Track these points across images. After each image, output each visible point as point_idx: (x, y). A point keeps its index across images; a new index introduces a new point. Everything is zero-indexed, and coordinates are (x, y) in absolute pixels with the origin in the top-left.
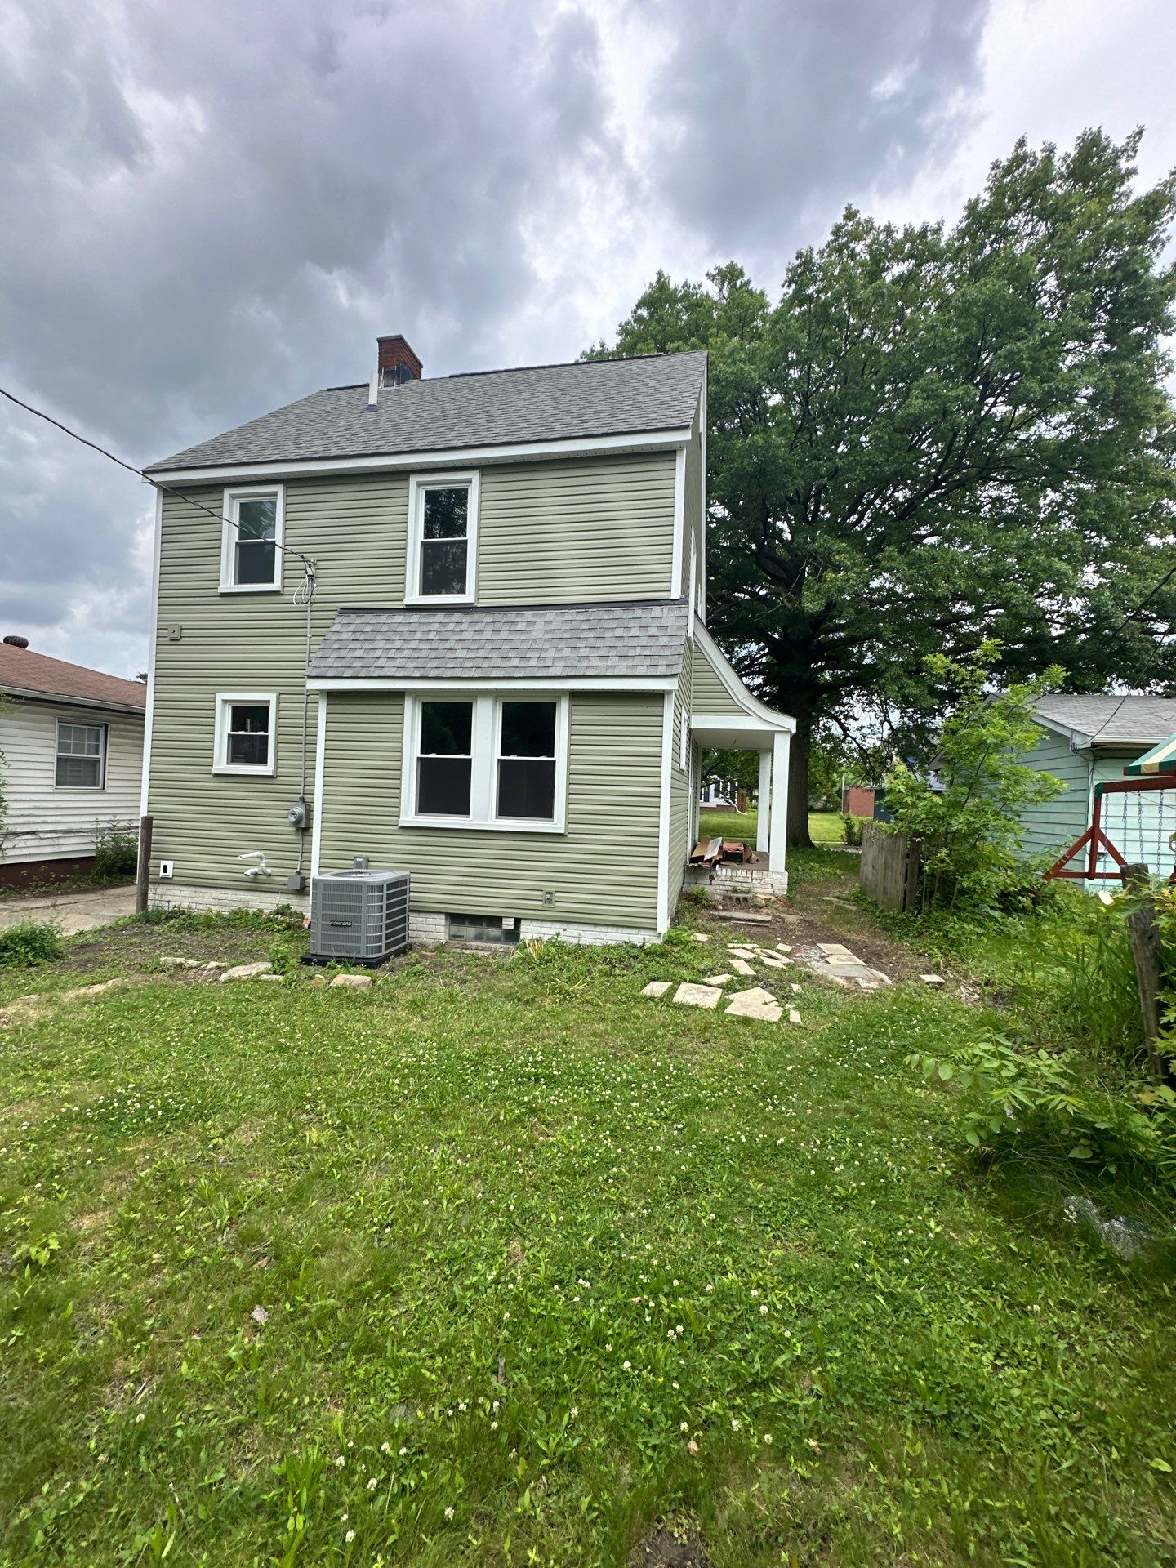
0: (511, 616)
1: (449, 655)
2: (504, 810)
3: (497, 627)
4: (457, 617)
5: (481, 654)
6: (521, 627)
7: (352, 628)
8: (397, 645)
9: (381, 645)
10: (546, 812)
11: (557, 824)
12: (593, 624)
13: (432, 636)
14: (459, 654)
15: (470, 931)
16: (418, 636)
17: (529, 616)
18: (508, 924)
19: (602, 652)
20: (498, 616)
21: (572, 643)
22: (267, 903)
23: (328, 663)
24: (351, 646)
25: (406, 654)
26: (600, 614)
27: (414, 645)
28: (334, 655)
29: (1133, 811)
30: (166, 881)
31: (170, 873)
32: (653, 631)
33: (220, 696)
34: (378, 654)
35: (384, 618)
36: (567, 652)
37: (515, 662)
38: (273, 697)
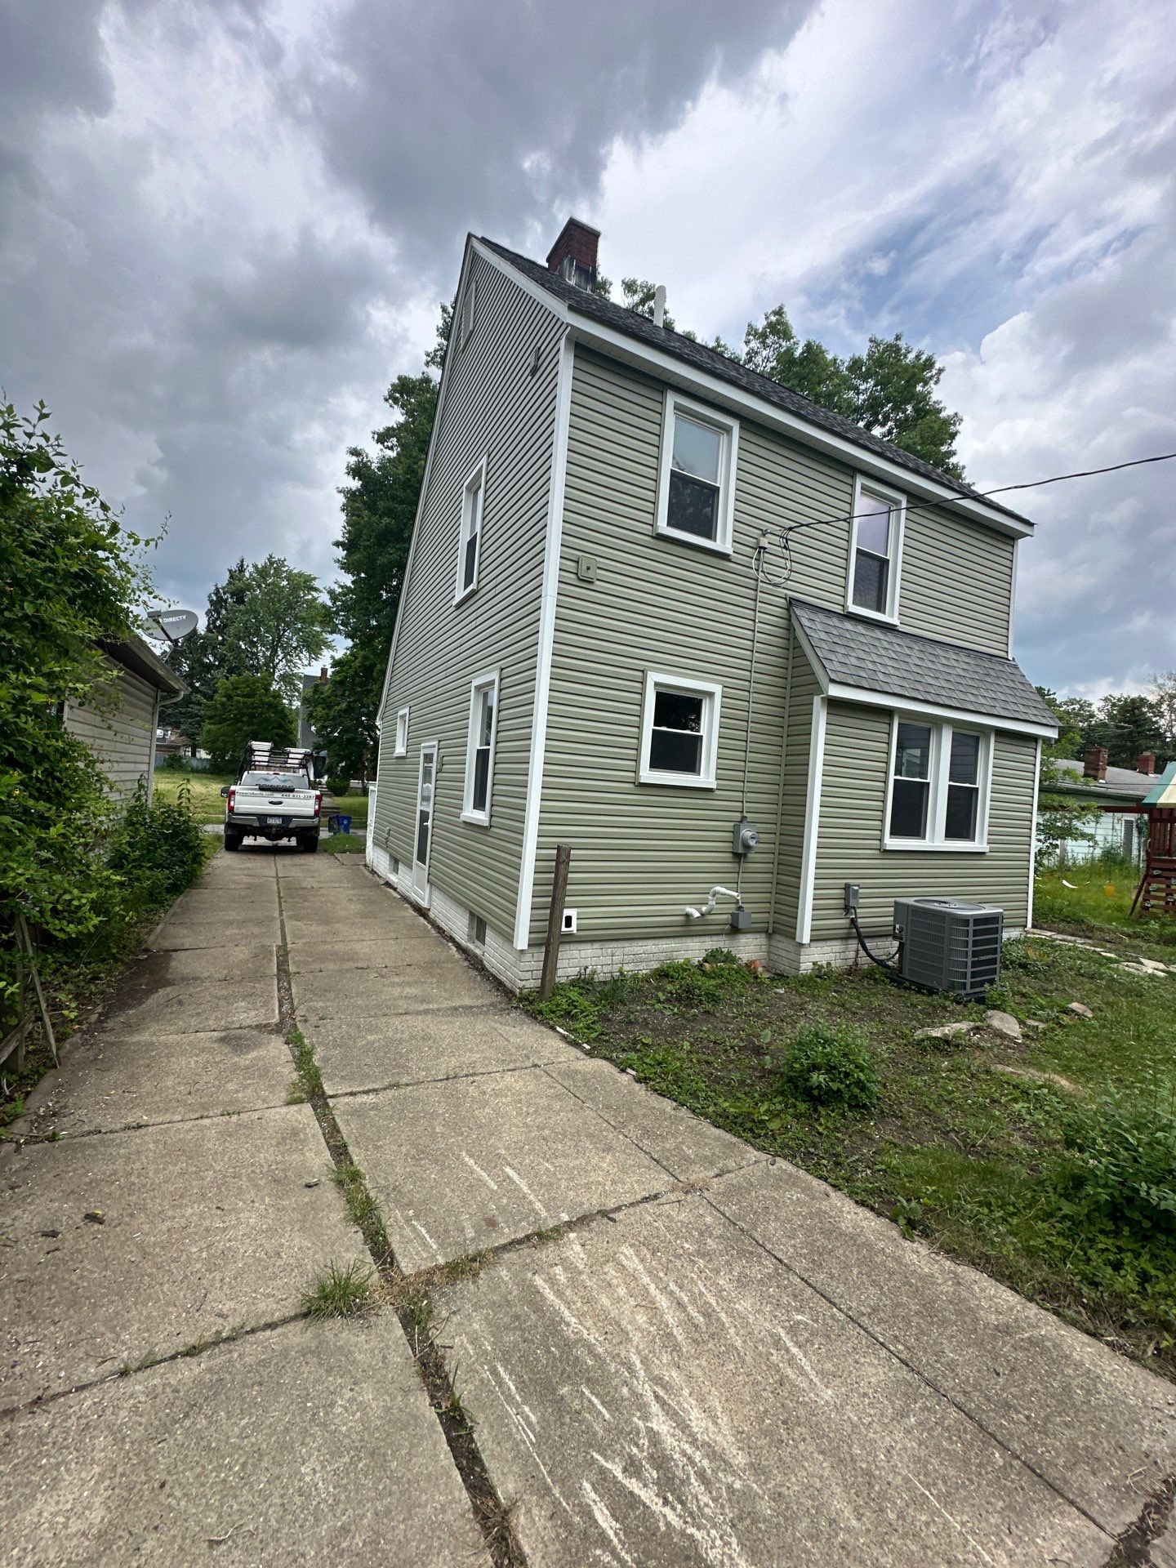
0: (930, 648)
1: (920, 679)
2: (949, 833)
3: (928, 656)
5: (944, 683)
6: (944, 661)
7: (819, 625)
8: (875, 657)
9: (864, 655)
10: (972, 834)
11: (978, 843)
13: (891, 654)
14: (927, 680)
16: (882, 651)
17: (940, 651)
20: (920, 645)
23: (836, 666)
24: (839, 650)
25: (890, 670)
28: (833, 657)
30: (570, 939)
31: (574, 928)
34: (869, 664)
36: (992, 694)
38: (717, 689)
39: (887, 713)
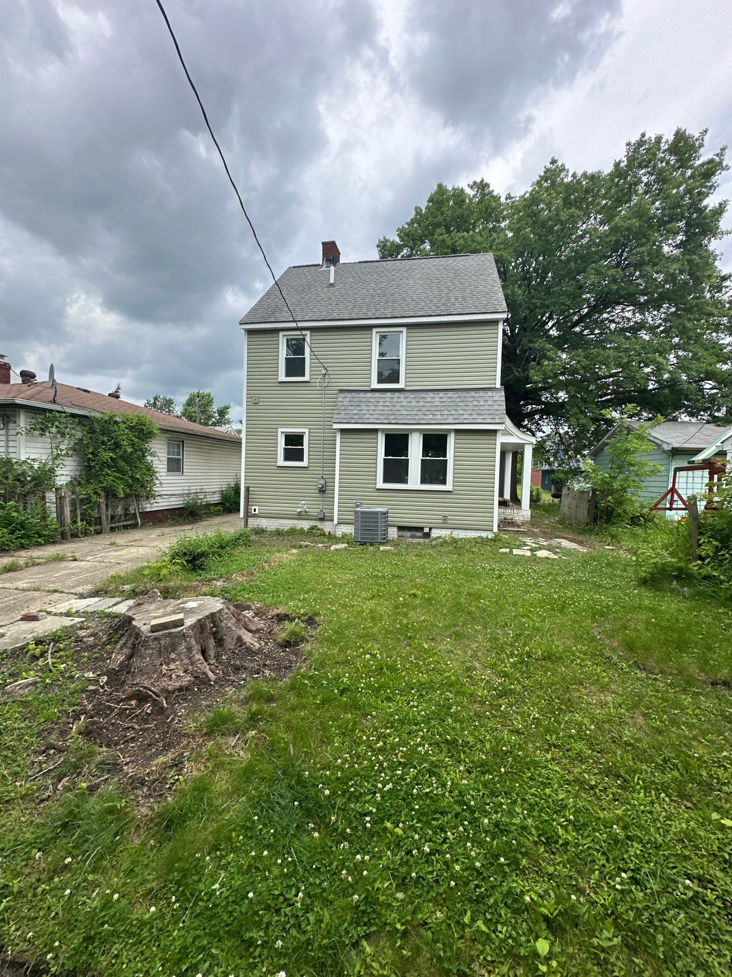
0: (423, 395)
1: (398, 413)
2: (423, 481)
3: (418, 400)
4: (397, 394)
5: (413, 412)
6: (429, 400)
7: (348, 399)
8: (372, 408)
9: (365, 408)
10: (444, 482)
11: (449, 486)
12: (462, 399)
13: (388, 404)
14: (403, 412)
15: (409, 534)
16: (381, 404)
17: (431, 394)
18: (426, 530)
19: (469, 412)
20: (416, 394)
21: (455, 408)
22: (306, 525)
23: (342, 416)
24: (350, 408)
25: (378, 412)
26: (464, 394)
27: (380, 408)
28: (343, 412)
29: (690, 480)
30: (255, 516)
31: (257, 512)
32: (490, 403)
33: (280, 430)
34: (364, 412)
35: (362, 395)
36: (453, 412)
37: (431, 417)
38: (307, 431)
39: (376, 431)
